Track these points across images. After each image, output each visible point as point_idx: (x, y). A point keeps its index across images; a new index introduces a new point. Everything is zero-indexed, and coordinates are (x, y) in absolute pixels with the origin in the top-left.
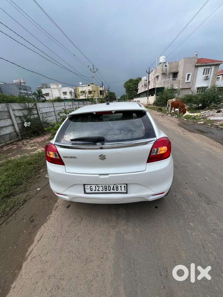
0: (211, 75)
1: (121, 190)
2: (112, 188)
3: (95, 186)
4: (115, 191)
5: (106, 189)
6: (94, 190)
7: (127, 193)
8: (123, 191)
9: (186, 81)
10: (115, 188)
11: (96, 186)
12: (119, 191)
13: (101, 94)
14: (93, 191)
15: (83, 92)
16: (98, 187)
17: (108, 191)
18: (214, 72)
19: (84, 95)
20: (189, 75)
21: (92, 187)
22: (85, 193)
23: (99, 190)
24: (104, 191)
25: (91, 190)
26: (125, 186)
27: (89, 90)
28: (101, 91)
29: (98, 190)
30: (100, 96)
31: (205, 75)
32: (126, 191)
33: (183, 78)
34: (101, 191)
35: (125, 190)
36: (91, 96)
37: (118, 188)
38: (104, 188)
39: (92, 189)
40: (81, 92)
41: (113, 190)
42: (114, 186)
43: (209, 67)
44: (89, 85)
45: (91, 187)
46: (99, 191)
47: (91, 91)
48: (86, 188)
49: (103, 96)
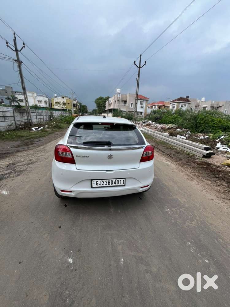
0: (144, 105)
1: (121, 184)
2: (113, 183)
4: (116, 185)
5: (109, 183)
6: (100, 185)
7: (125, 186)
8: (122, 184)
9: (131, 107)
11: (102, 181)
12: (119, 184)
13: (74, 106)
14: (99, 186)
15: (58, 103)
17: (110, 185)
18: (146, 104)
19: (59, 106)
20: (132, 104)
22: (92, 187)
24: (108, 185)
25: (97, 184)
26: (124, 181)
27: (63, 102)
28: (74, 104)
29: (103, 185)
30: (74, 108)
31: (141, 105)
32: (124, 184)
33: (129, 105)
34: (105, 185)
36: (66, 108)
37: (118, 182)
38: (108, 183)
39: (98, 183)
40: (56, 103)
41: (114, 183)
43: (143, 101)
44: (63, 98)
45: (97, 182)
47: (65, 103)
48: (93, 183)
49: (76, 109)
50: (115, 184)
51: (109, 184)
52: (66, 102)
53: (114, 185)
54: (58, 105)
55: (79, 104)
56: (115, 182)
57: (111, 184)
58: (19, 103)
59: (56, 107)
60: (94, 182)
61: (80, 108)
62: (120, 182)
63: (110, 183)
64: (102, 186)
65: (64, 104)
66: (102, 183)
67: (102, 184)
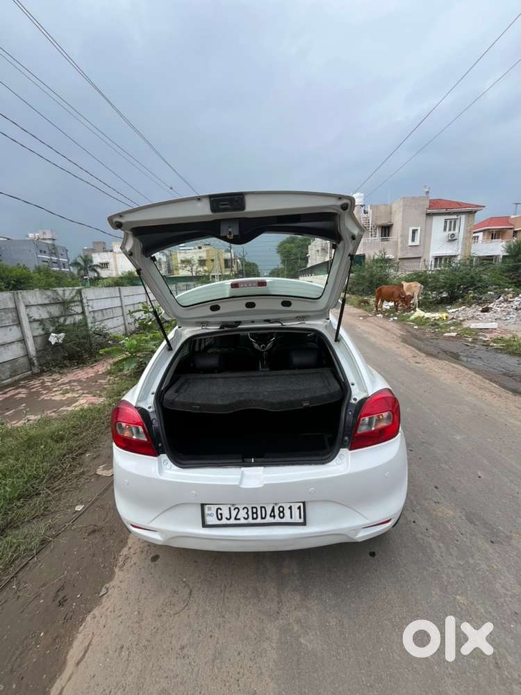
0: (461, 233)
1: (291, 517)
2: (269, 513)
3: (230, 508)
4: (277, 519)
5: (255, 516)
6: (227, 518)
7: (304, 524)
8: (296, 519)
9: (410, 243)
10: (277, 512)
11: (232, 508)
12: (287, 519)
13: (227, 266)
14: (224, 521)
15: (187, 262)
16: (237, 510)
17: (259, 520)
18: (466, 226)
19: (189, 268)
20: (414, 232)
21: (221, 509)
22: (205, 525)
23: (238, 517)
24: (250, 521)
25: (220, 517)
26: (299, 508)
27: (200, 257)
28: (226, 261)
29: (236, 519)
30: (225, 271)
31: (448, 233)
32: (302, 520)
33: (404, 237)
34: (243, 521)
35: (300, 517)
36: (205, 271)
37: (283, 512)
38: (250, 513)
39: (221, 514)
40: (183, 262)
41: (271, 516)
42: (273, 507)
43: (455, 217)
44: (200, 248)
45: (219, 511)
46: (239, 519)
47: (205, 261)
48: (207, 512)
49: (232, 271)
50: (274, 516)
51: (253, 519)
52: (205, 258)
53: (272, 520)
54: (186, 267)
55: (238, 260)
56: (273, 510)
57: (262, 518)
58: (98, 273)
59: (183, 273)
60: (210, 509)
61: (241, 268)
62: (287, 512)
63: (256, 513)
64: (232, 521)
65: (202, 262)
66: (234, 513)
67: (233, 516)
